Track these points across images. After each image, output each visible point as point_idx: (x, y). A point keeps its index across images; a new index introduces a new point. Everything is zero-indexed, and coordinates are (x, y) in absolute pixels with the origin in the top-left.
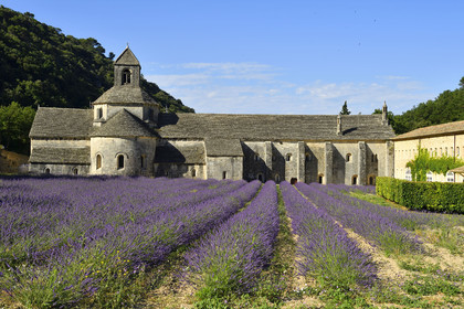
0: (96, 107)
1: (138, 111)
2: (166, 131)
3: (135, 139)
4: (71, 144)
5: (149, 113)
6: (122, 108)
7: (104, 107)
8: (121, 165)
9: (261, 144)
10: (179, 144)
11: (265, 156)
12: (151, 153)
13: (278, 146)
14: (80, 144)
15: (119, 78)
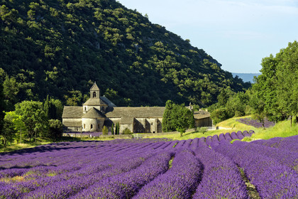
0: (84, 107)
1: (98, 108)
2: (108, 115)
3: (96, 119)
4: (76, 120)
5: (102, 108)
6: (92, 107)
7: (87, 107)
8: (92, 127)
9: (142, 119)
10: (112, 119)
11: (143, 123)
12: (102, 123)
13: (148, 119)
14: (79, 120)
15: (92, 95)
